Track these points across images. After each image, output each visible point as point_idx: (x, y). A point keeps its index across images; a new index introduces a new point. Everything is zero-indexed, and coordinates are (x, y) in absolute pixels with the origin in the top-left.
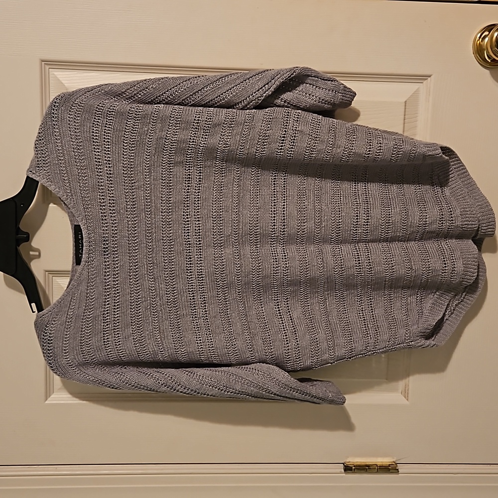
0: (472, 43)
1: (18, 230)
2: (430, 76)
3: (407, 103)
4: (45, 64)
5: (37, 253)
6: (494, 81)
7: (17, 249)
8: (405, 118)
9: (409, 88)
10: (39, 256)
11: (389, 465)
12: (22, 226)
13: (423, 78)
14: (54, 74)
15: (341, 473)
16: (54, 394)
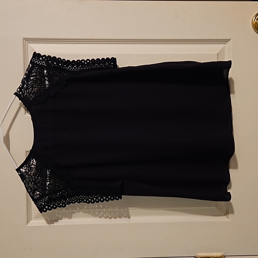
0: (251, 22)
2: (230, 40)
3: (218, 54)
4: (25, 40)
9: (219, 47)
11: (221, 257)
13: (226, 41)
14: (30, 46)
16: (32, 220)
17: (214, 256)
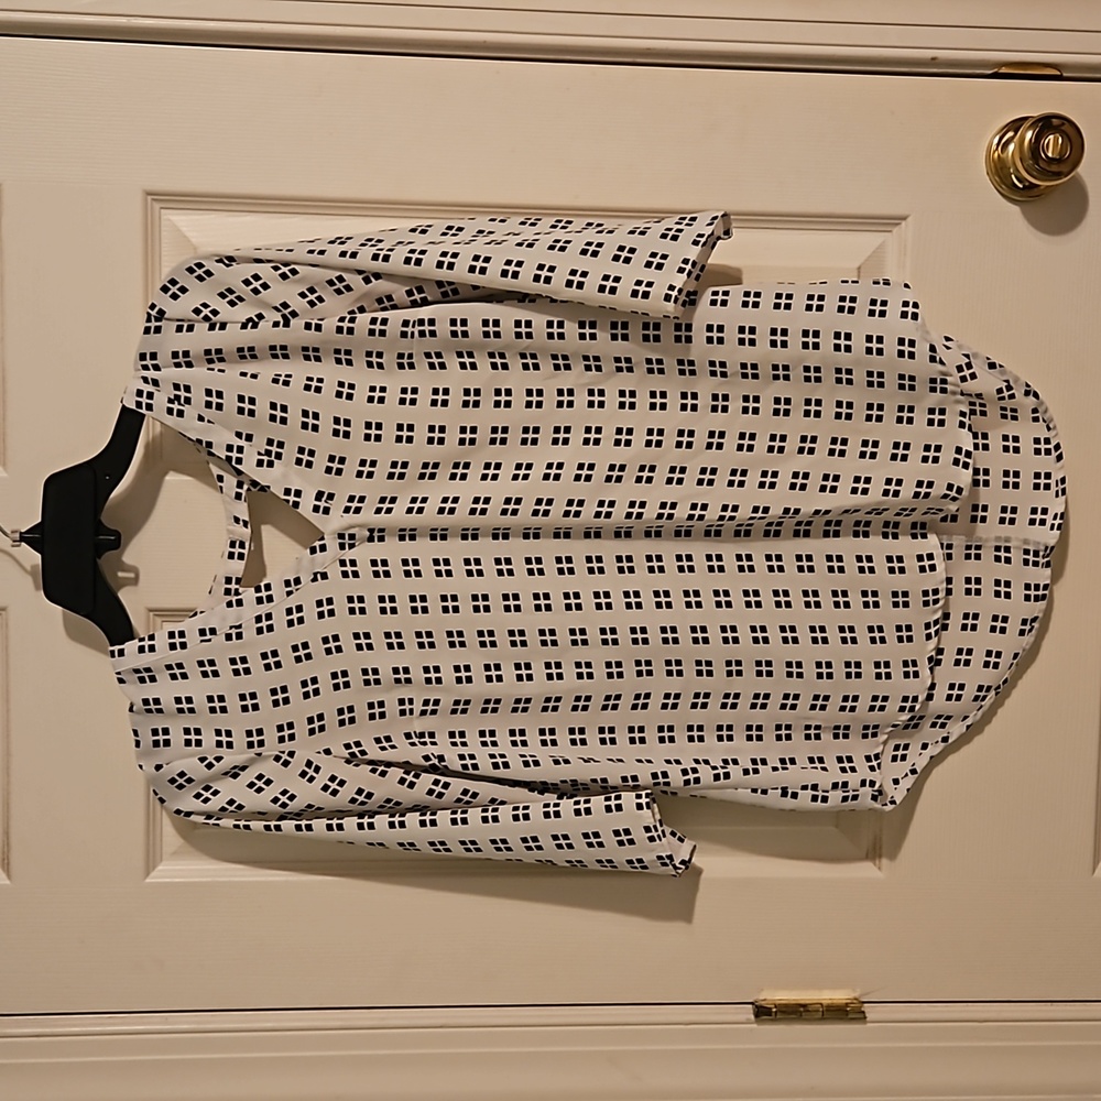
0: (985, 153)
1: (99, 526)
2: (904, 218)
3: (862, 270)
4: (153, 199)
5: (132, 575)
6: (1030, 227)
7: (96, 564)
9: (866, 242)
10: (135, 581)
11: (847, 1004)
12: (106, 519)
13: (891, 222)
14: (170, 220)
15: (748, 1022)
16: (164, 863)
17: (823, 1002)
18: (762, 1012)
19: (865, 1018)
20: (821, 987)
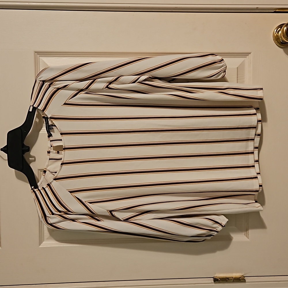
0: (272, 34)
1: (23, 145)
2: (250, 53)
3: (238, 68)
4: (37, 54)
5: (34, 159)
6: (286, 55)
7: (23, 157)
8: (237, 76)
9: (239, 60)
10: (35, 160)
11: (240, 277)
12: (26, 143)
13: (246, 54)
14: (42, 59)
15: (212, 283)
16: (44, 241)
17: (233, 277)
18: (216, 280)
19: (246, 281)
20: (232, 272)
